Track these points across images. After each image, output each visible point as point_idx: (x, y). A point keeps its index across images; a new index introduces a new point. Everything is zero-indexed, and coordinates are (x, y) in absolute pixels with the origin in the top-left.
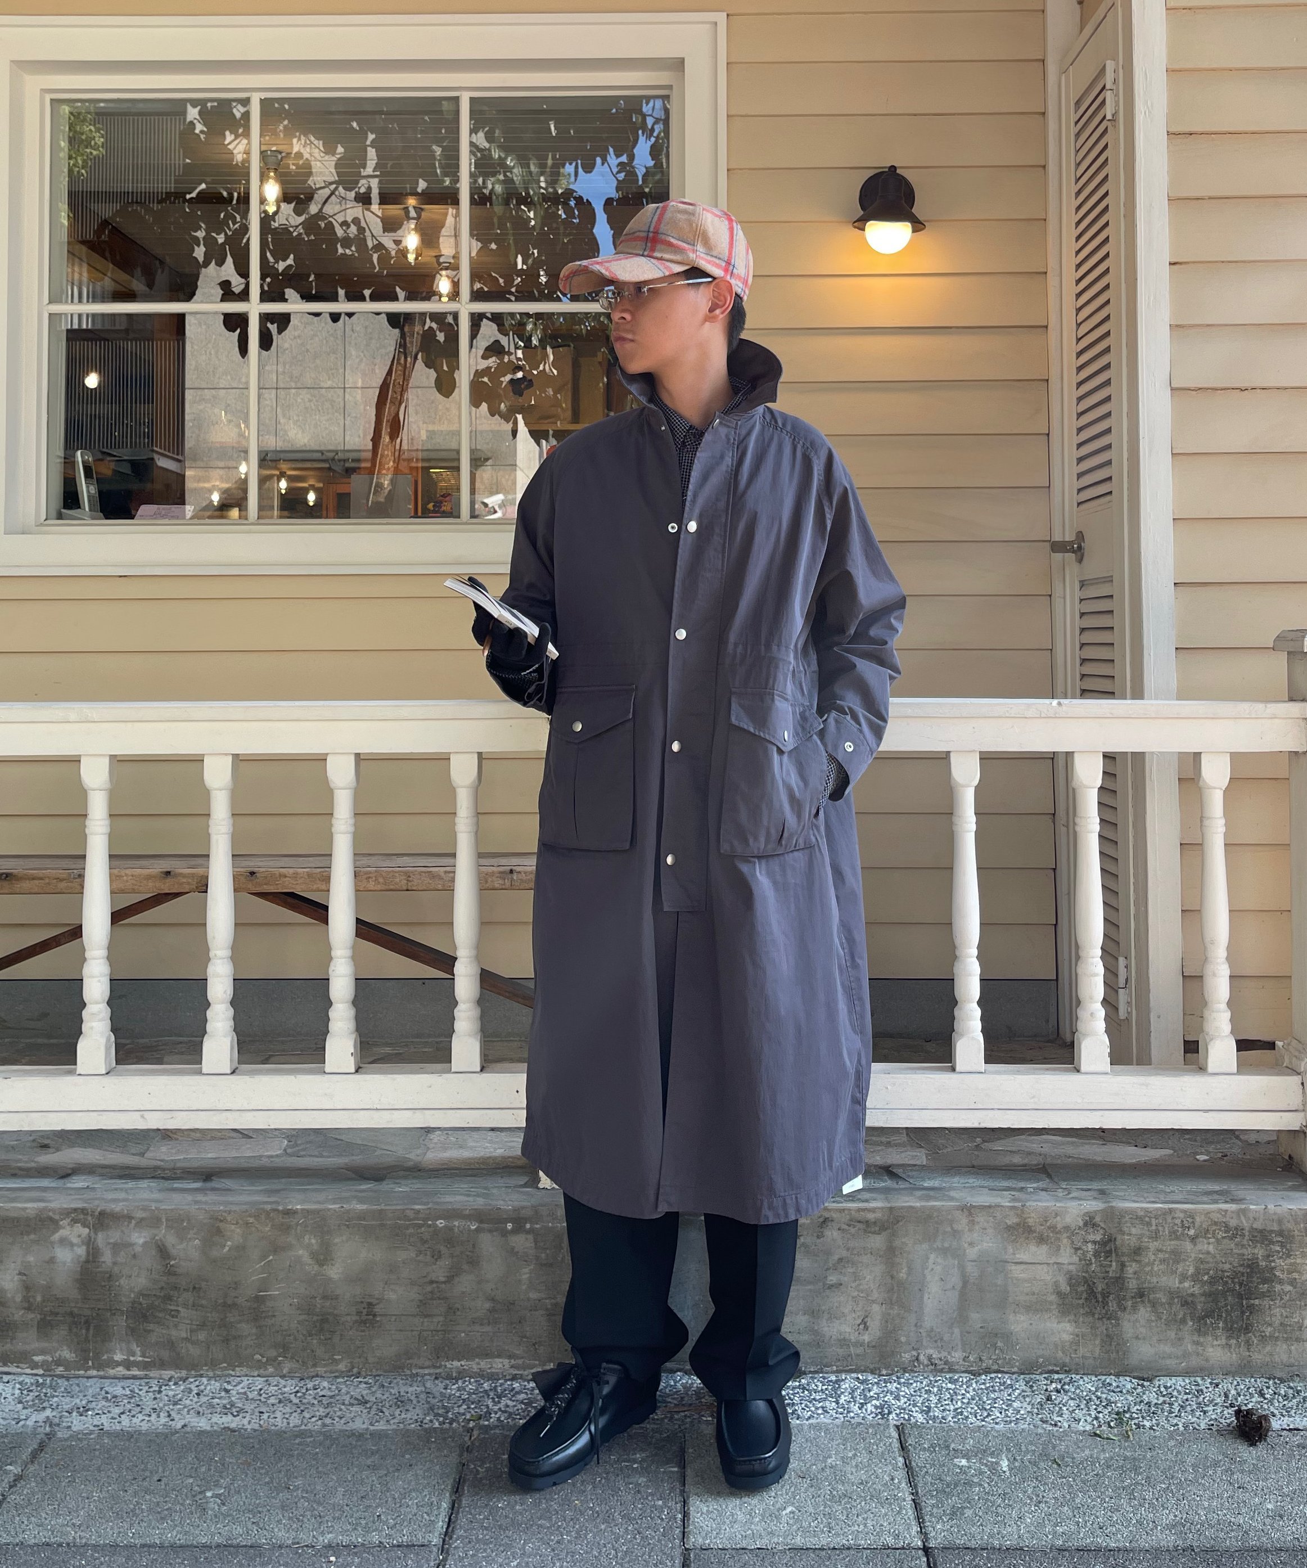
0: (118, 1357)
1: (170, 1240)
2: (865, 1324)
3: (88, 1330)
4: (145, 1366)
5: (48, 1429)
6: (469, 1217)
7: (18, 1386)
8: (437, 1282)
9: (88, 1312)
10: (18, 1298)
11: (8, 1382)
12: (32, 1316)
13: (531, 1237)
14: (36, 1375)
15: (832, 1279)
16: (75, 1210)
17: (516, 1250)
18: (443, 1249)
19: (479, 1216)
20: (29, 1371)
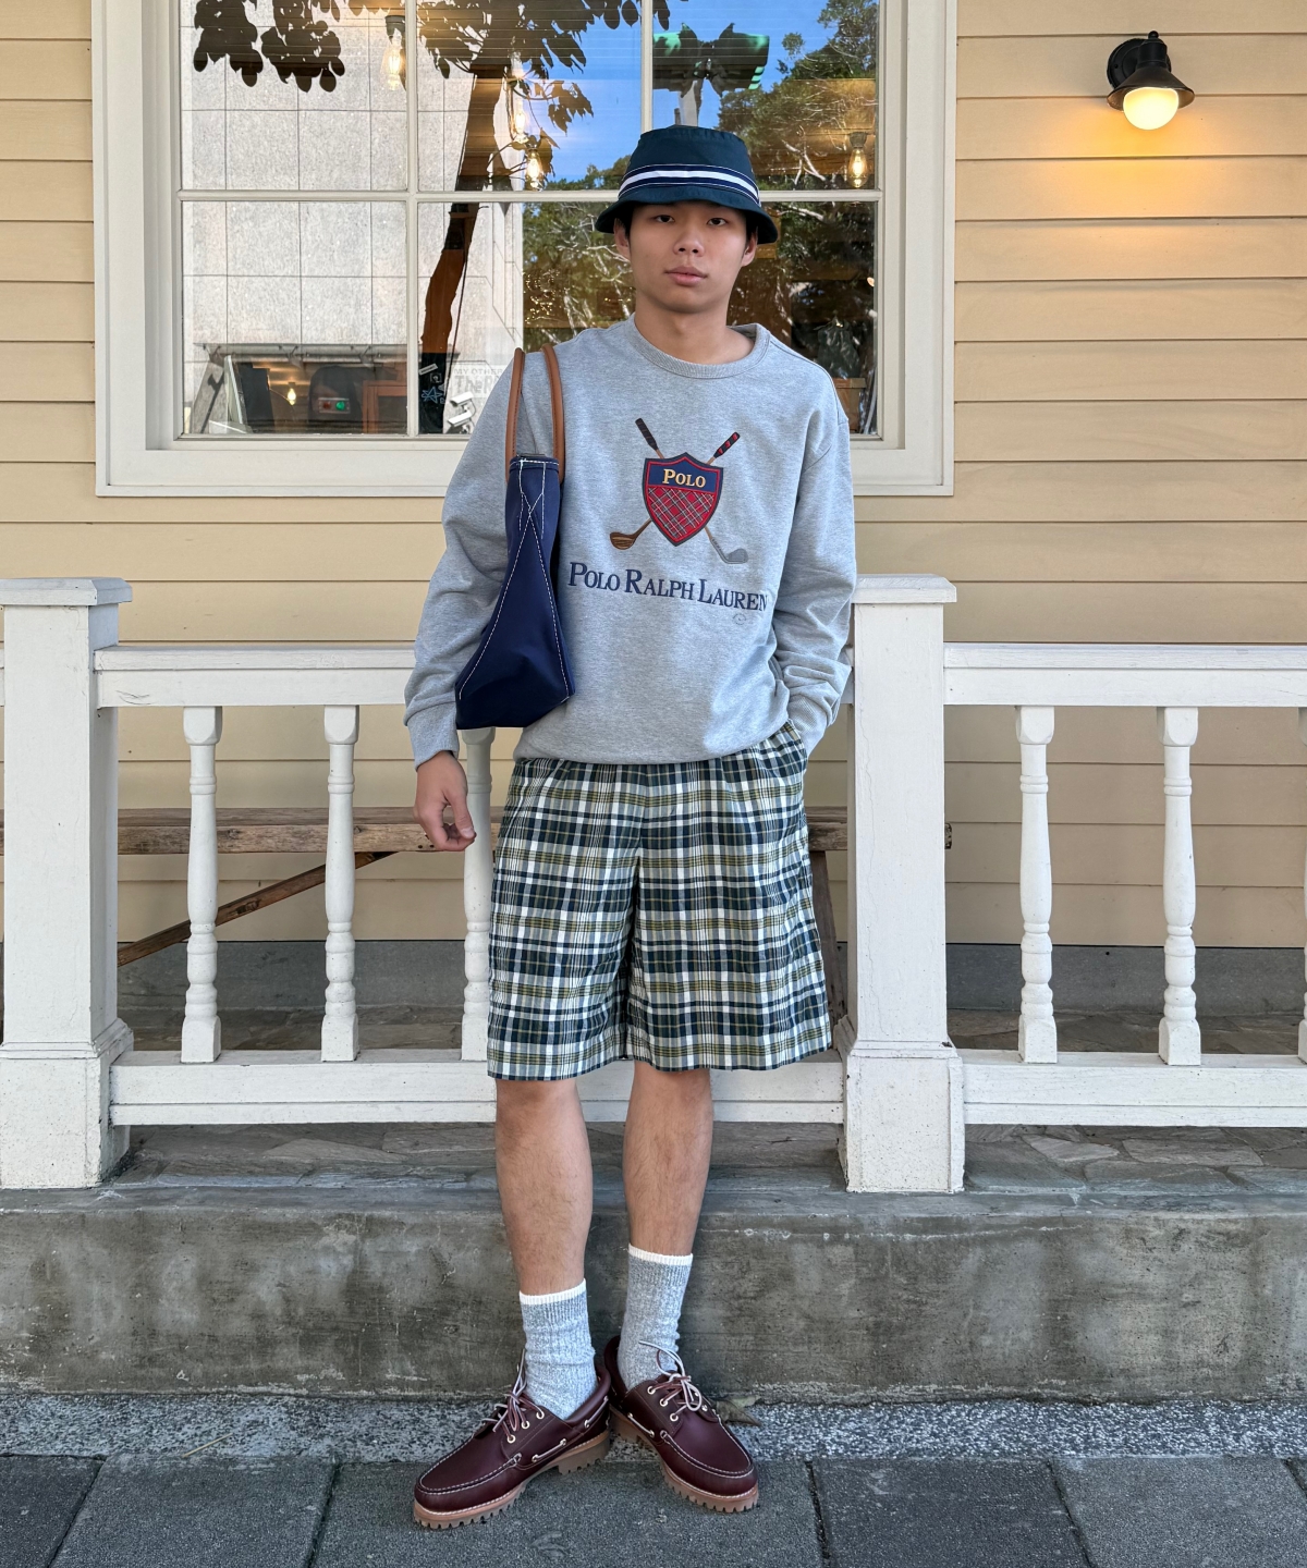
0: (390, 1376)
1: (446, 1249)
2: (1225, 1344)
3: (356, 1346)
4: (422, 1386)
5: (334, 1461)
6: (781, 1226)
7: (283, 1409)
8: (745, 1298)
9: (356, 1328)
10: (278, 1312)
11: (271, 1404)
12: (294, 1331)
13: (850, 1249)
14: (302, 1396)
15: (1188, 1296)
16: (340, 1216)
17: (834, 1262)
18: (753, 1261)
19: (792, 1225)
20: (292, 1391)
